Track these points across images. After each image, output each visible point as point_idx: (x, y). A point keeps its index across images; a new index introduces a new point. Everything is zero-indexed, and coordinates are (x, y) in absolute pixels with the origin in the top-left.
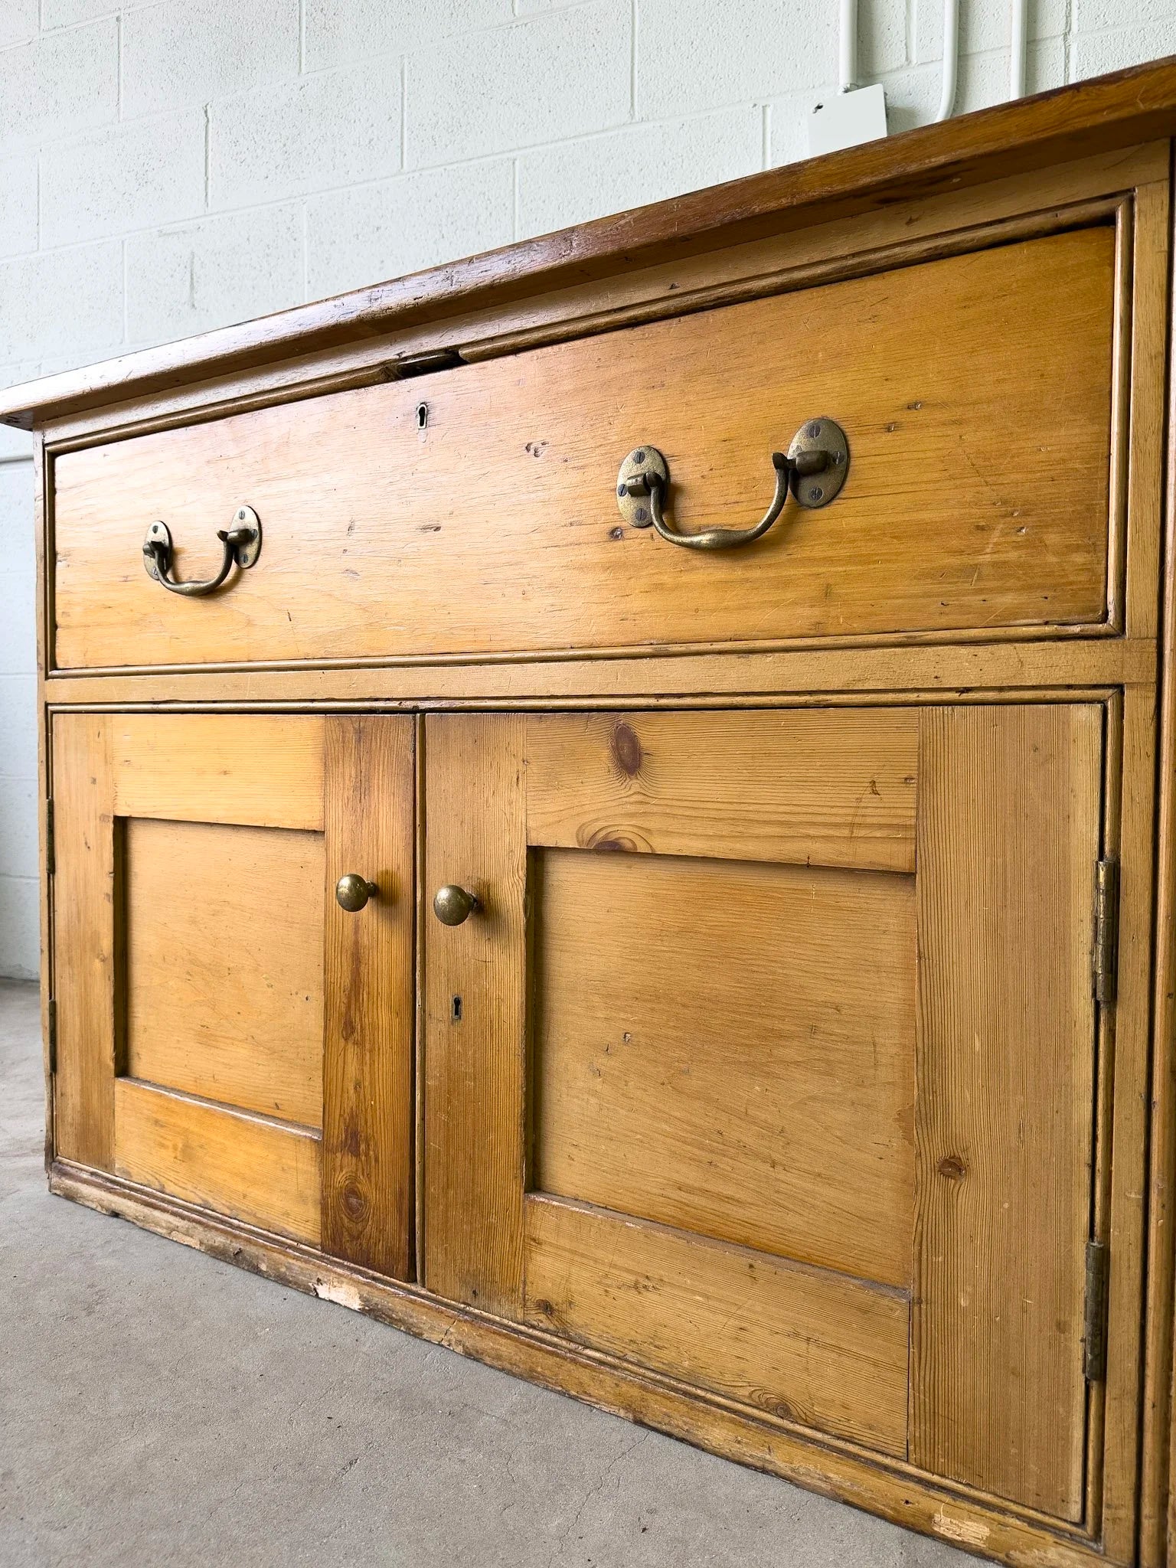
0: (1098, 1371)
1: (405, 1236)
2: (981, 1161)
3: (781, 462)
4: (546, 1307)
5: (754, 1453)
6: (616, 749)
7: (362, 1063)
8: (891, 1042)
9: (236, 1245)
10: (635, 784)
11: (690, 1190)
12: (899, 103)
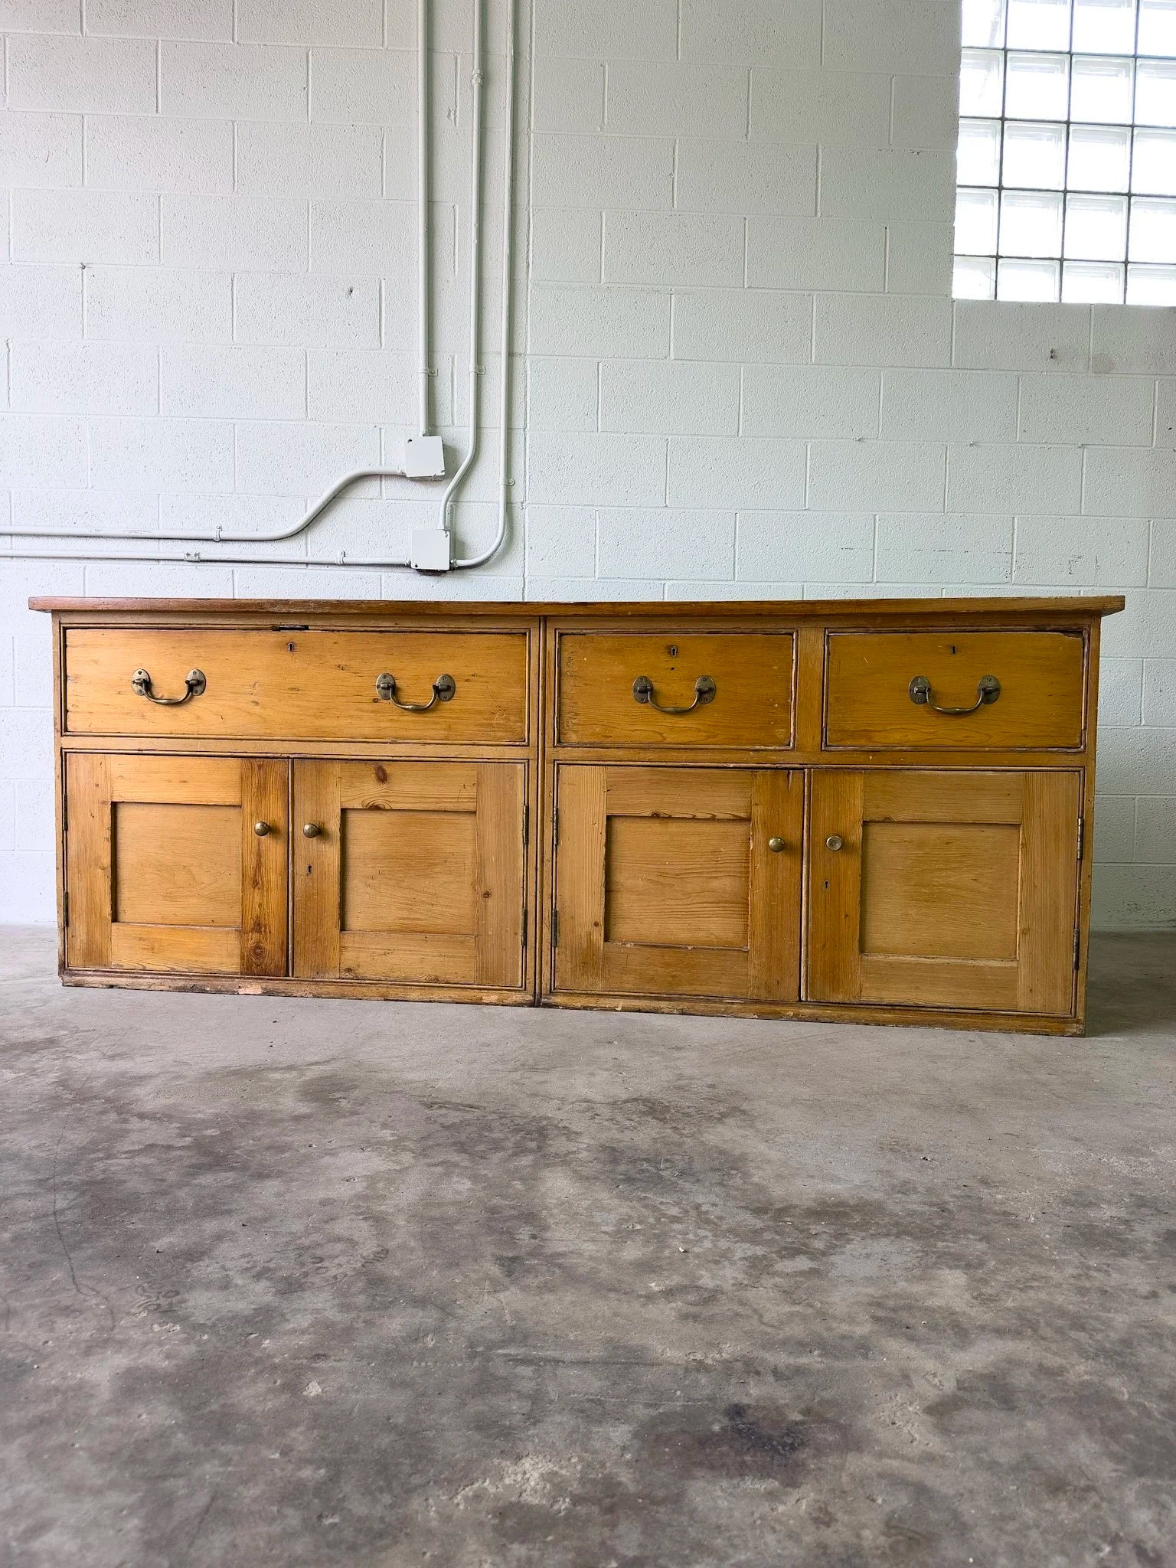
0: (525, 944)
1: (284, 959)
2: (495, 893)
3: (435, 688)
4: (349, 970)
5: (427, 997)
6: (377, 774)
7: (263, 896)
8: (469, 862)
9: (192, 983)
10: (385, 786)
11: (404, 919)
12: (448, 444)
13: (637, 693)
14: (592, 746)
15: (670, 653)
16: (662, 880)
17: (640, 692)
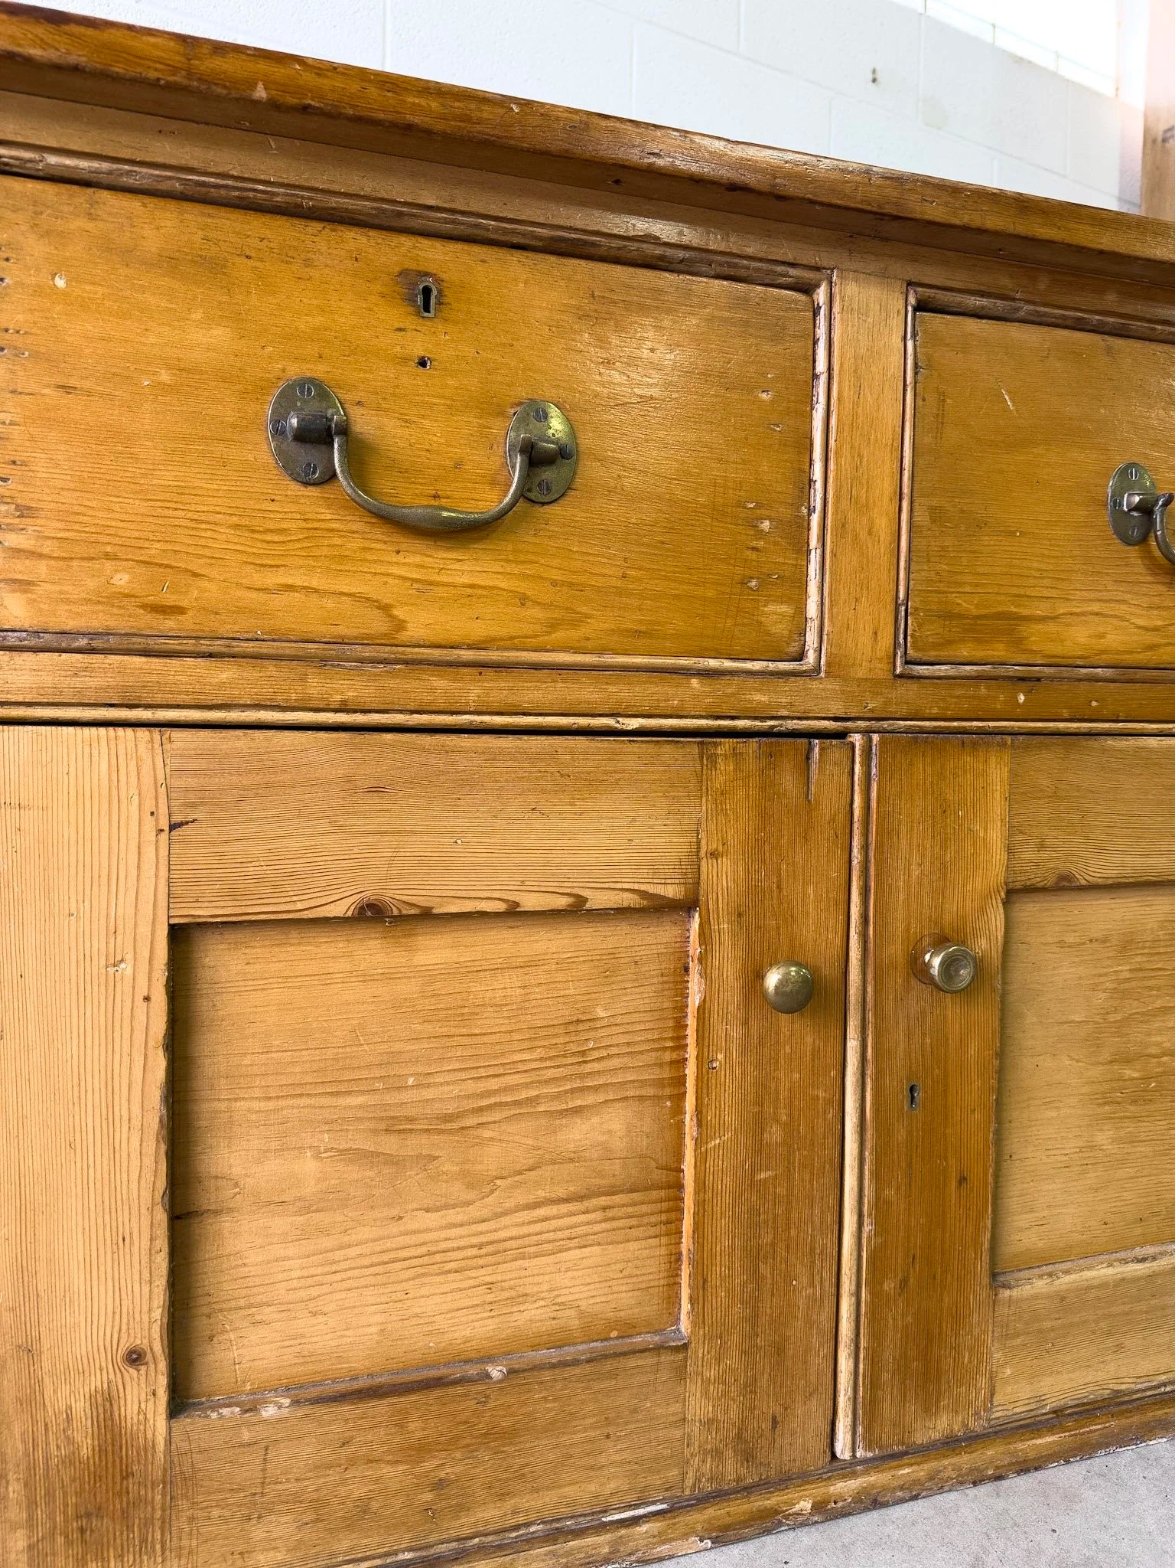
13: (293, 448)
14: (96, 644)
15: (410, 300)
16: (390, 1144)
17: (303, 436)
